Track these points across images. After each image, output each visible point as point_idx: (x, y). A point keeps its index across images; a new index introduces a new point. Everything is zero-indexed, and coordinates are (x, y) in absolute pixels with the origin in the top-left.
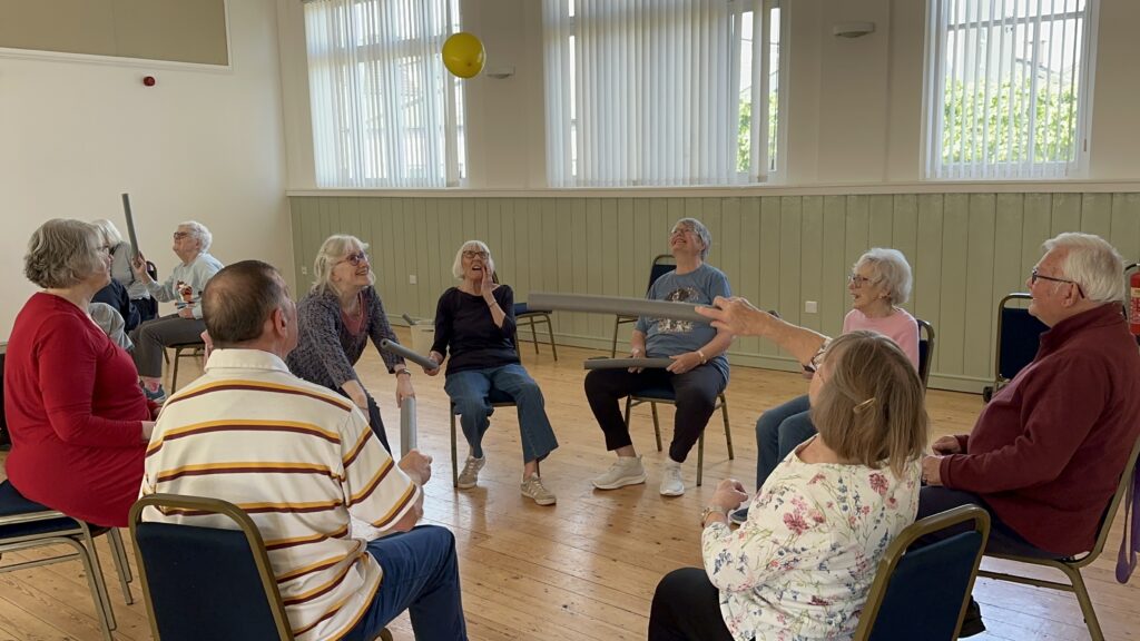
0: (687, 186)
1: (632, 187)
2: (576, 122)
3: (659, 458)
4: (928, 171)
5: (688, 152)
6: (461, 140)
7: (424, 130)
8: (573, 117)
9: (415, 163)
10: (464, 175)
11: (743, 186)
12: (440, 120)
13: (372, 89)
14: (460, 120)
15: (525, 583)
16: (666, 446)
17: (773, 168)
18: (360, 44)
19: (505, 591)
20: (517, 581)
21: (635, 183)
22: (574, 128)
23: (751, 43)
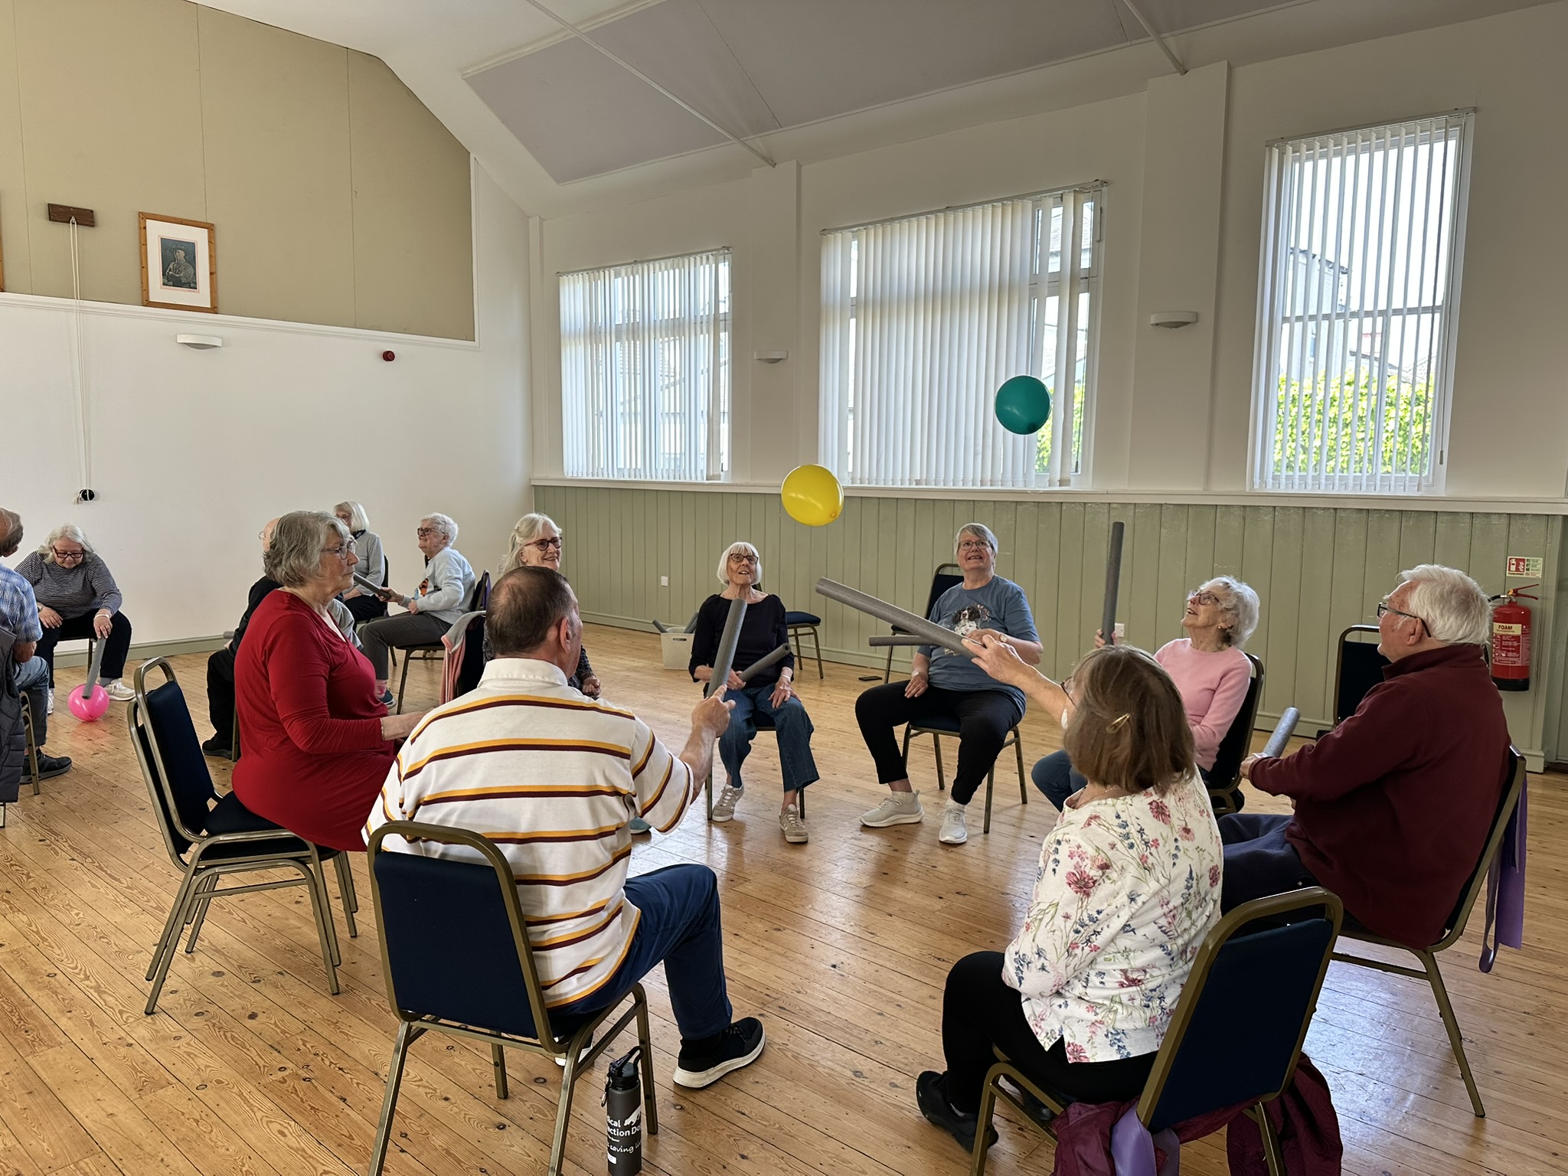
0: (978, 487)
1: (914, 486)
2: (854, 411)
3: (941, 798)
4: (1257, 480)
5: (980, 448)
6: (725, 428)
7: (684, 415)
8: (851, 404)
9: (673, 451)
10: (725, 468)
11: (1042, 489)
12: (703, 405)
13: (629, 368)
14: (725, 405)
15: (787, 936)
16: (949, 784)
17: (1076, 471)
18: (619, 321)
19: (767, 945)
20: (779, 932)
21: (918, 482)
22: (851, 417)
23: (1056, 328)
